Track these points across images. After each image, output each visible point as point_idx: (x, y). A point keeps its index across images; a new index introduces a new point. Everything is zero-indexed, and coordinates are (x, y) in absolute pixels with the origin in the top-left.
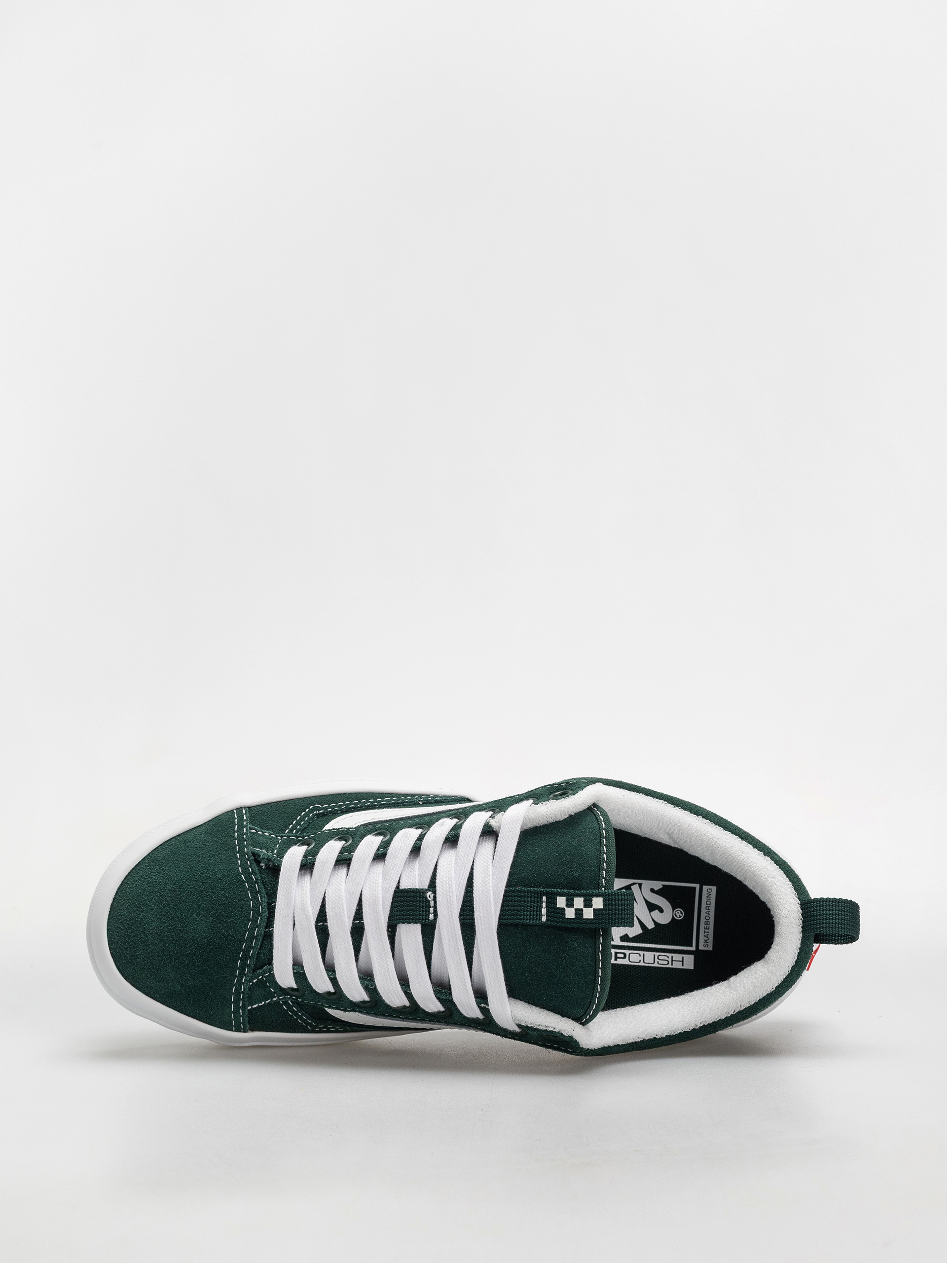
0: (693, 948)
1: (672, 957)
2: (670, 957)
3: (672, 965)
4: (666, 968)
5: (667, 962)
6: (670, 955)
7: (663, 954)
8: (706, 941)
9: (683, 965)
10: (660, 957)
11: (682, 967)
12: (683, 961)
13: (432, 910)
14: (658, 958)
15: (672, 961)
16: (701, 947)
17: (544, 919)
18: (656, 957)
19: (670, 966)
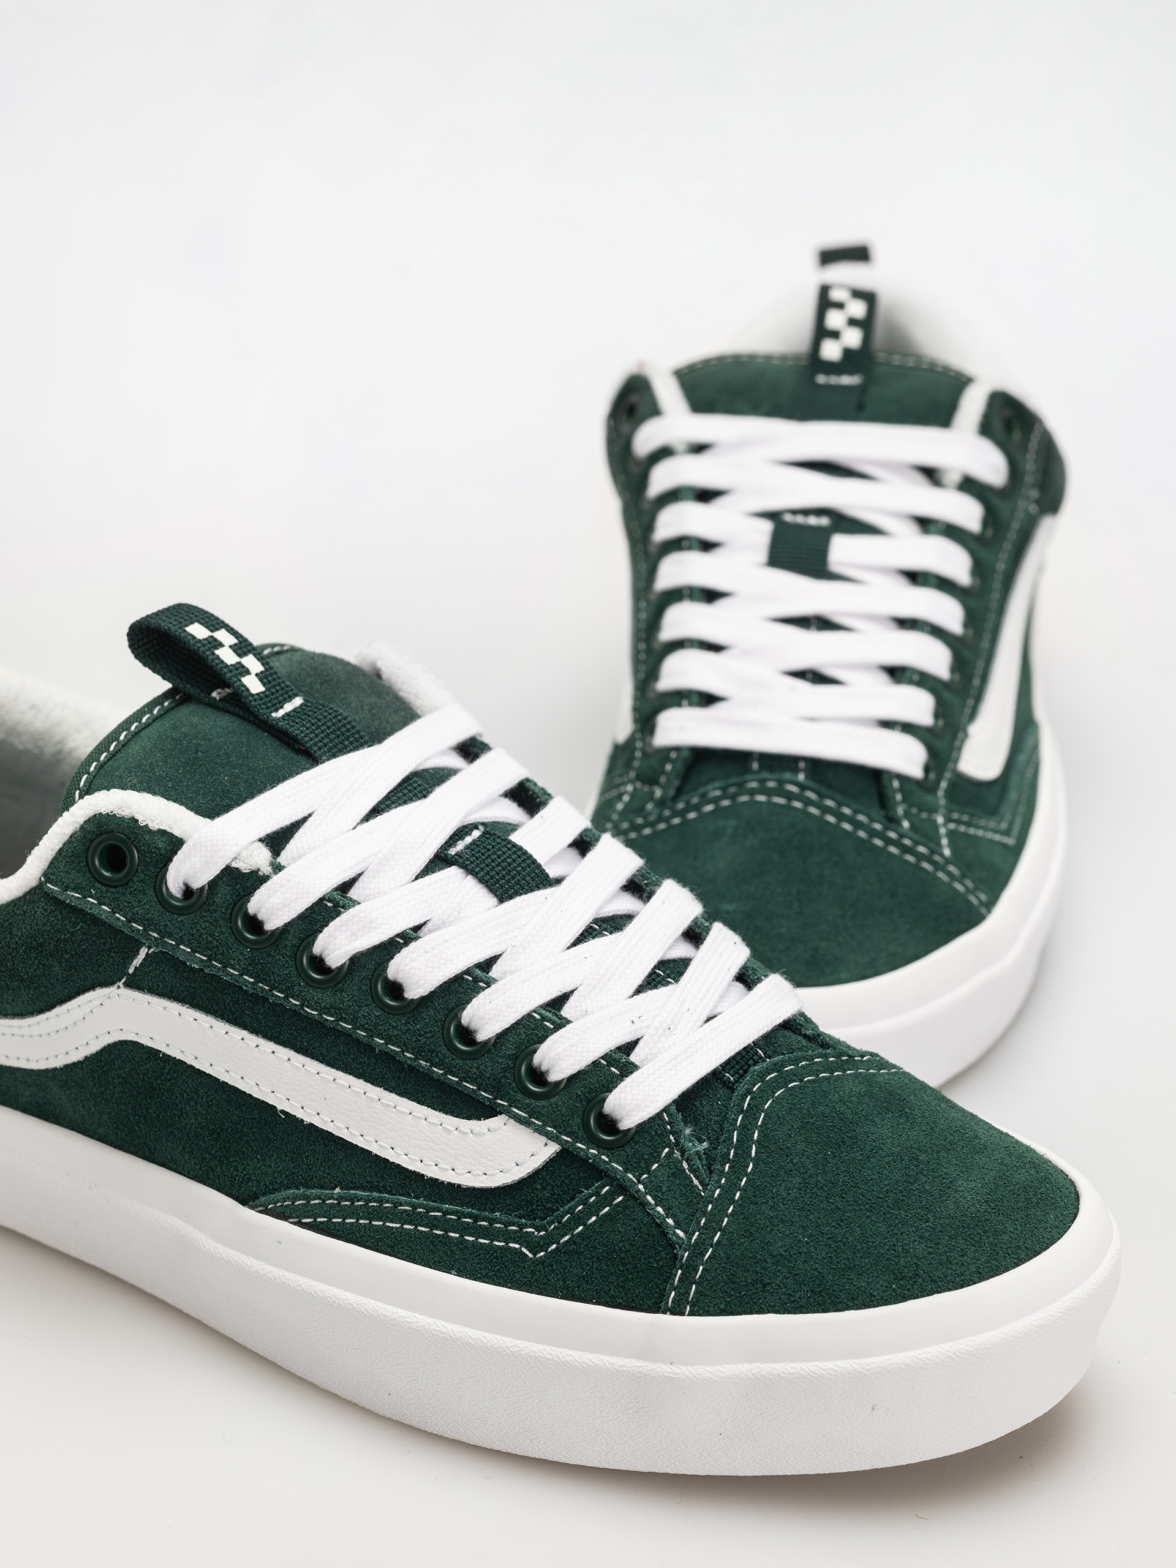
13: (467, 840)
17: (298, 698)
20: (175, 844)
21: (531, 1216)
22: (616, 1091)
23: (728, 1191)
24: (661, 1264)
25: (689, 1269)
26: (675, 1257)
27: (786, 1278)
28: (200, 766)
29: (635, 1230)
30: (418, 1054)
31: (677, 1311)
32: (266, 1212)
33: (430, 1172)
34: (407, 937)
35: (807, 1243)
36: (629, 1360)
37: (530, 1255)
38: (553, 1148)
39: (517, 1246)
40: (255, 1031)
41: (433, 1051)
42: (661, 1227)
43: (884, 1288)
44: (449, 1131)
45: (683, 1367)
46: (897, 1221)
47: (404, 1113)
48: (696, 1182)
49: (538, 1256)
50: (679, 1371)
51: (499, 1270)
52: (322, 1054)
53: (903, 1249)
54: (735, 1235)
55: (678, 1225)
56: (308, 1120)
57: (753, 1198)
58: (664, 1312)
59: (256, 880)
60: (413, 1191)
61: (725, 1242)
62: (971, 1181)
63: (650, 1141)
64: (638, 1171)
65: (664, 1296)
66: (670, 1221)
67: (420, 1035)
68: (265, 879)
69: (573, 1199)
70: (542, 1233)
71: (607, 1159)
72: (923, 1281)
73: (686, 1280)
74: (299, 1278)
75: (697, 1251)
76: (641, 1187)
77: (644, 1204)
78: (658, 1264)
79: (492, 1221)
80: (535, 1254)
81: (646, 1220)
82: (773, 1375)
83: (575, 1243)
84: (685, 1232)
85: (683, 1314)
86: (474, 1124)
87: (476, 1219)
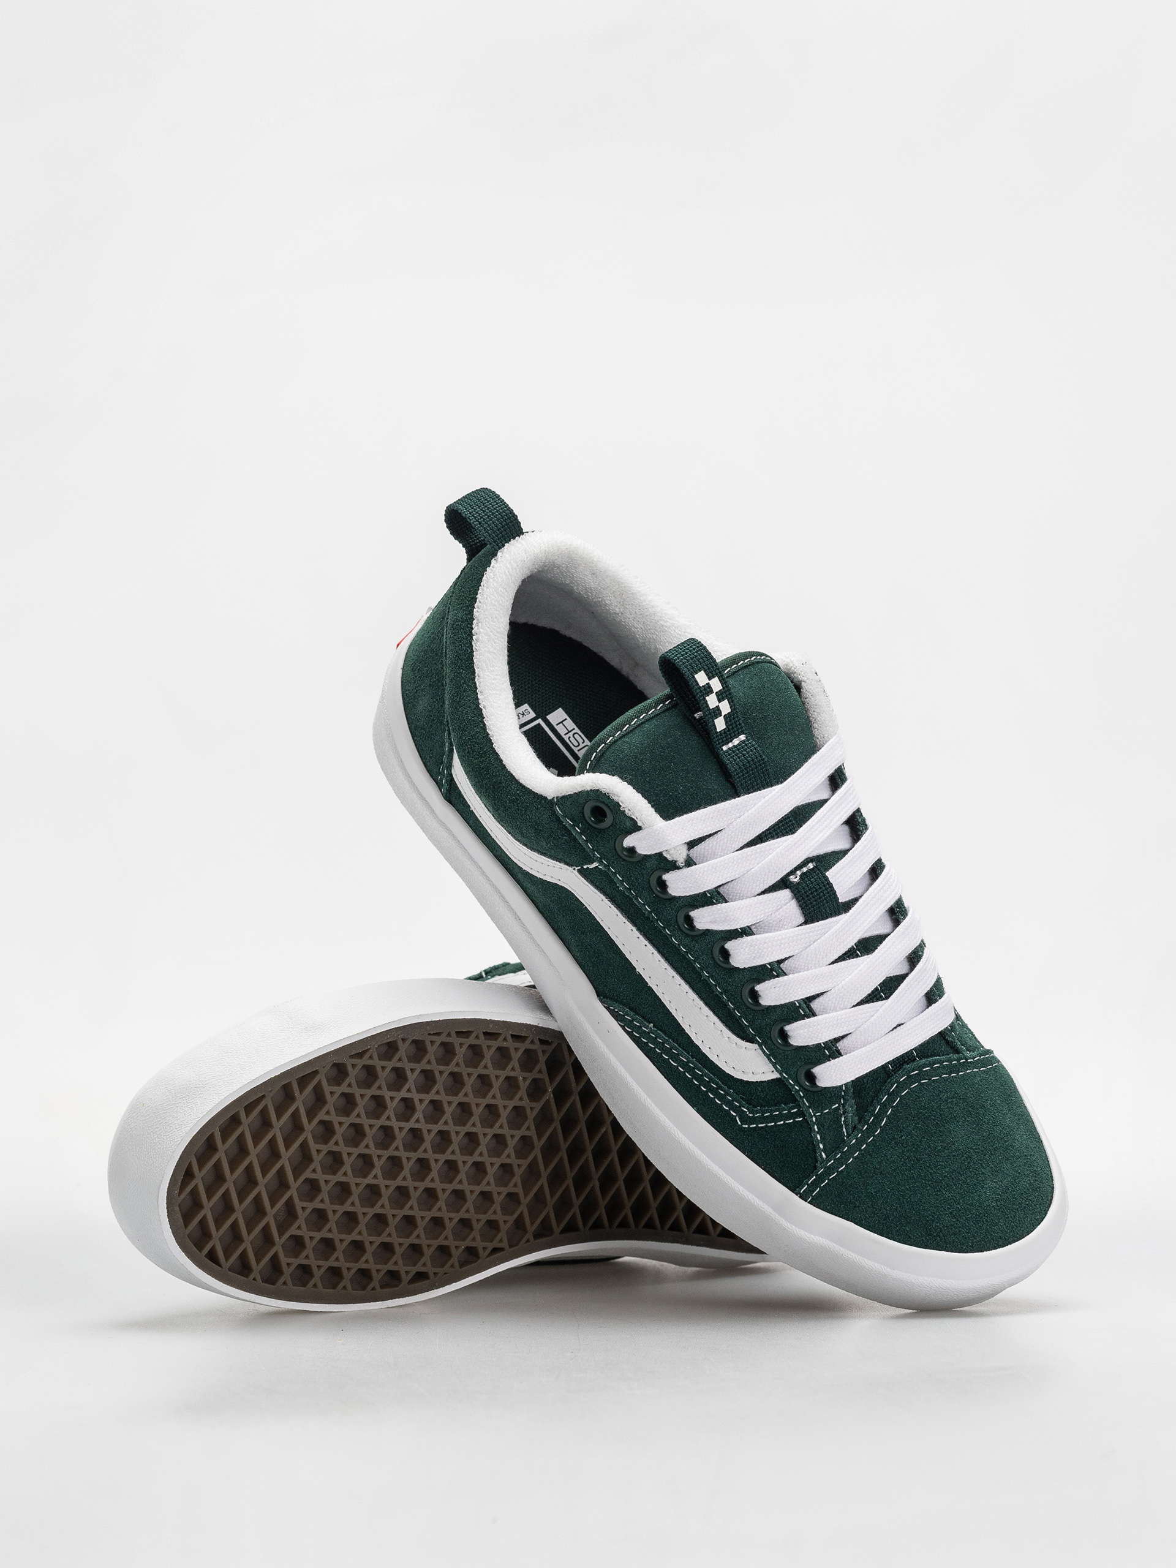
0: (540, 721)
1: (565, 734)
2: (568, 735)
3: (574, 729)
4: (583, 733)
5: (576, 736)
6: (566, 738)
7: (571, 745)
8: (523, 714)
9: (566, 719)
10: (576, 744)
11: (567, 717)
12: (562, 722)
13: (805, 870)
14: (579, 745)
15: (569, 732)
16: (533, 715)
17: (743, 737)
18: (579, 748)
19: (577, 730)
20: (635, 827)
21: (749, 1102)
22: (823, 1066)
23: (860, 1142)
24: (806, 1167)
25: (820, 1179)
26: (815, 1168)
27: (869, 1207)
28: (670, 773)
29: (801, 1141)
30: (725, 992)
31: (803, 1197)
32: (608, 1008)
33: (705, 1050)
34: (746, 932)
35: (888, 1192)
36: (768, 1207)
37: (739, 1123)
38: (776, 1075)
39: (734, 1114)
40: (639, 929)
41: (733, 996)
42: (814, 1149)
43: (918, 1236)
44: (724, 1037)
45: (794, 1227)
46: (942, 1198)
47: (704, 1015)
48: (844, 1130)
49: (744, 1126)
50: (791, 1228)
51: (719, 1122)
52: (672, 961)
53: (938, 1217)
54: (852, 1171)
55: (824, 1150)
56: (650, 984)
57: (871, 1152)
58: (797, 1194)
59: (673, 866)
60: (691, 1052)
61: (845, 1173)
62: (994, 1182)
63: (830, 1097)
64: (816, 1110)
65: (800, 1186)
66: (821, 1146)
67: (729, 984)
68: (679, 868)
69: (776, 1105)
70: (751, 1115)
71: (802, 1095)
72: (940, 1240)
73: (816, 1184)
74: (611, 1055)
75: (829, 1171)
76: (814, 1119)
77: (811, 1130)
78: (805, 1166)
79: (727, 1093)
80: (742, 1124)
81: (809, 1138)
82: (839, 1253)
83: (766, 1131)
84: (827, 1157)
85: (806, 1201)
86: (739, 1041)
87: (719, 1087)
